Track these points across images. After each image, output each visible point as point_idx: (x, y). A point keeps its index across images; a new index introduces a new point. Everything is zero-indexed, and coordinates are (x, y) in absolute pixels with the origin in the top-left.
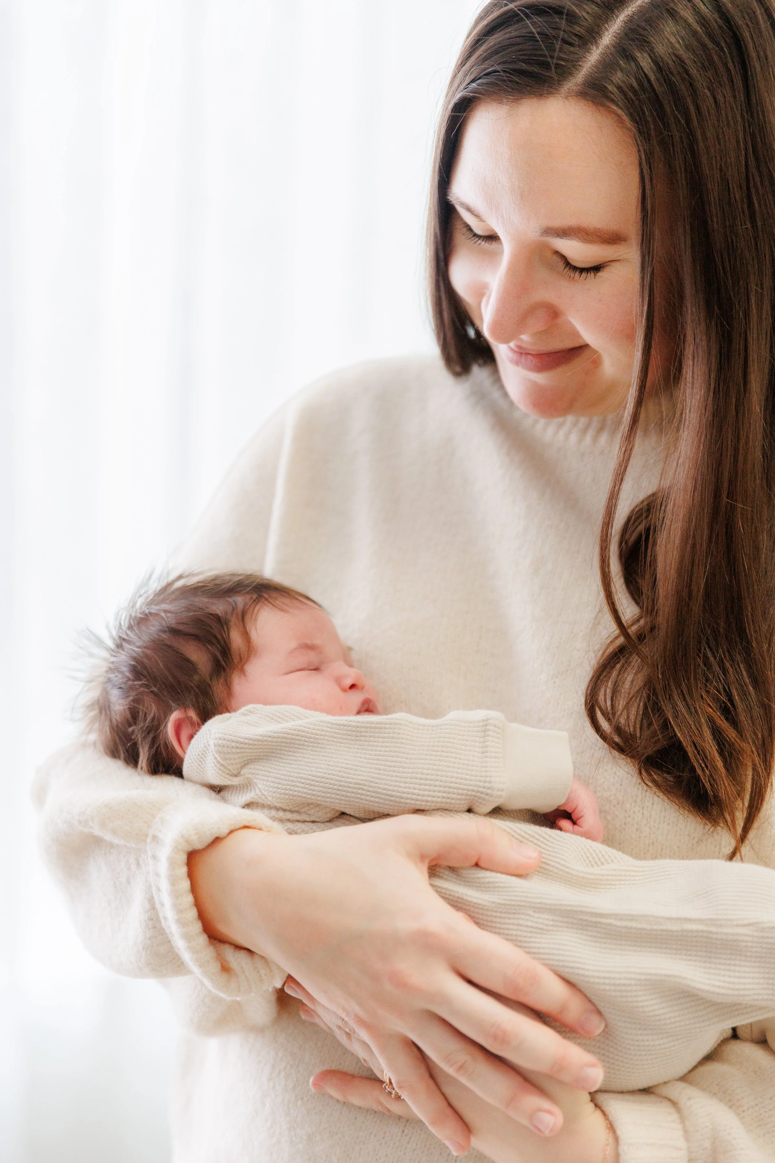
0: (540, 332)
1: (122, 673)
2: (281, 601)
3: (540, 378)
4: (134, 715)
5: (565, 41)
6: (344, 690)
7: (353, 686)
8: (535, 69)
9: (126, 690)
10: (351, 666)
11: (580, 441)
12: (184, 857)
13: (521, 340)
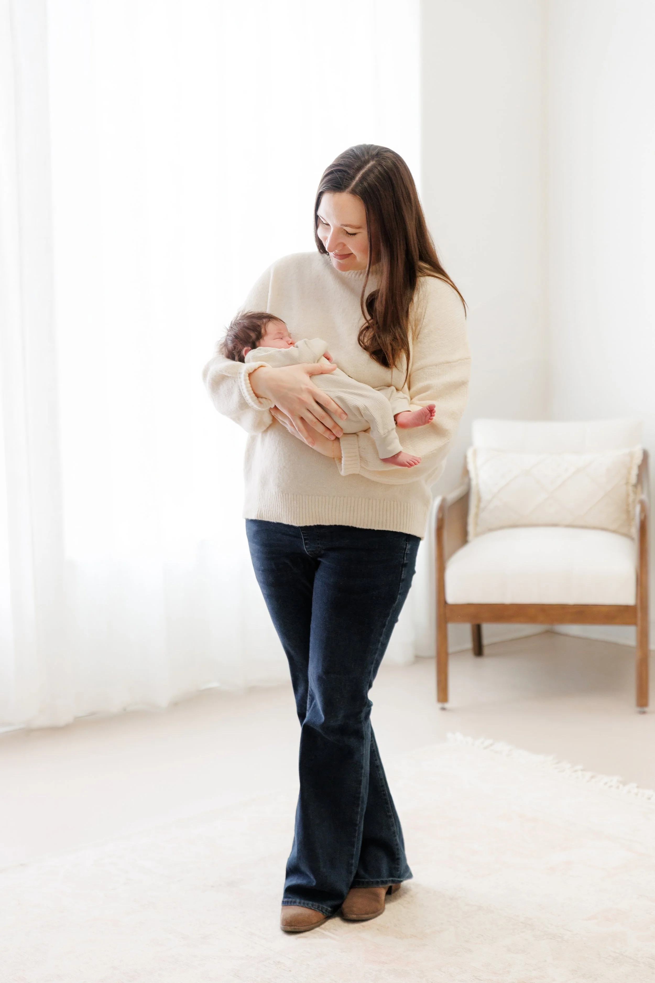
0: (341, 250)
1: (232, 337)
2: (275, 322)
3: (341, 261)
4: (235, 348)
5: (346, 179)
6: (289, 345)
7: (291, 343)
8: (339, 186)
9: (233, 341)
10: (291, 338)
11: (355, 277)
12: (247, 375)
13: (336, 251)
